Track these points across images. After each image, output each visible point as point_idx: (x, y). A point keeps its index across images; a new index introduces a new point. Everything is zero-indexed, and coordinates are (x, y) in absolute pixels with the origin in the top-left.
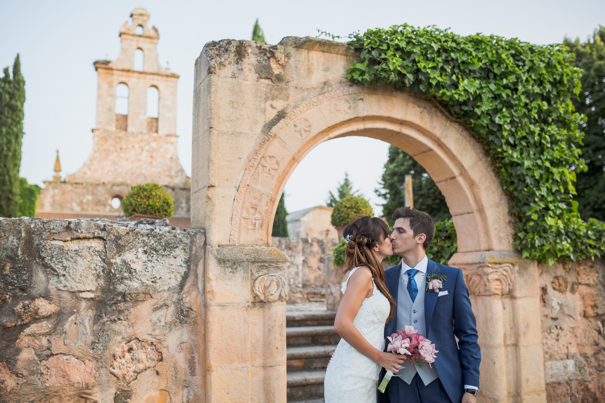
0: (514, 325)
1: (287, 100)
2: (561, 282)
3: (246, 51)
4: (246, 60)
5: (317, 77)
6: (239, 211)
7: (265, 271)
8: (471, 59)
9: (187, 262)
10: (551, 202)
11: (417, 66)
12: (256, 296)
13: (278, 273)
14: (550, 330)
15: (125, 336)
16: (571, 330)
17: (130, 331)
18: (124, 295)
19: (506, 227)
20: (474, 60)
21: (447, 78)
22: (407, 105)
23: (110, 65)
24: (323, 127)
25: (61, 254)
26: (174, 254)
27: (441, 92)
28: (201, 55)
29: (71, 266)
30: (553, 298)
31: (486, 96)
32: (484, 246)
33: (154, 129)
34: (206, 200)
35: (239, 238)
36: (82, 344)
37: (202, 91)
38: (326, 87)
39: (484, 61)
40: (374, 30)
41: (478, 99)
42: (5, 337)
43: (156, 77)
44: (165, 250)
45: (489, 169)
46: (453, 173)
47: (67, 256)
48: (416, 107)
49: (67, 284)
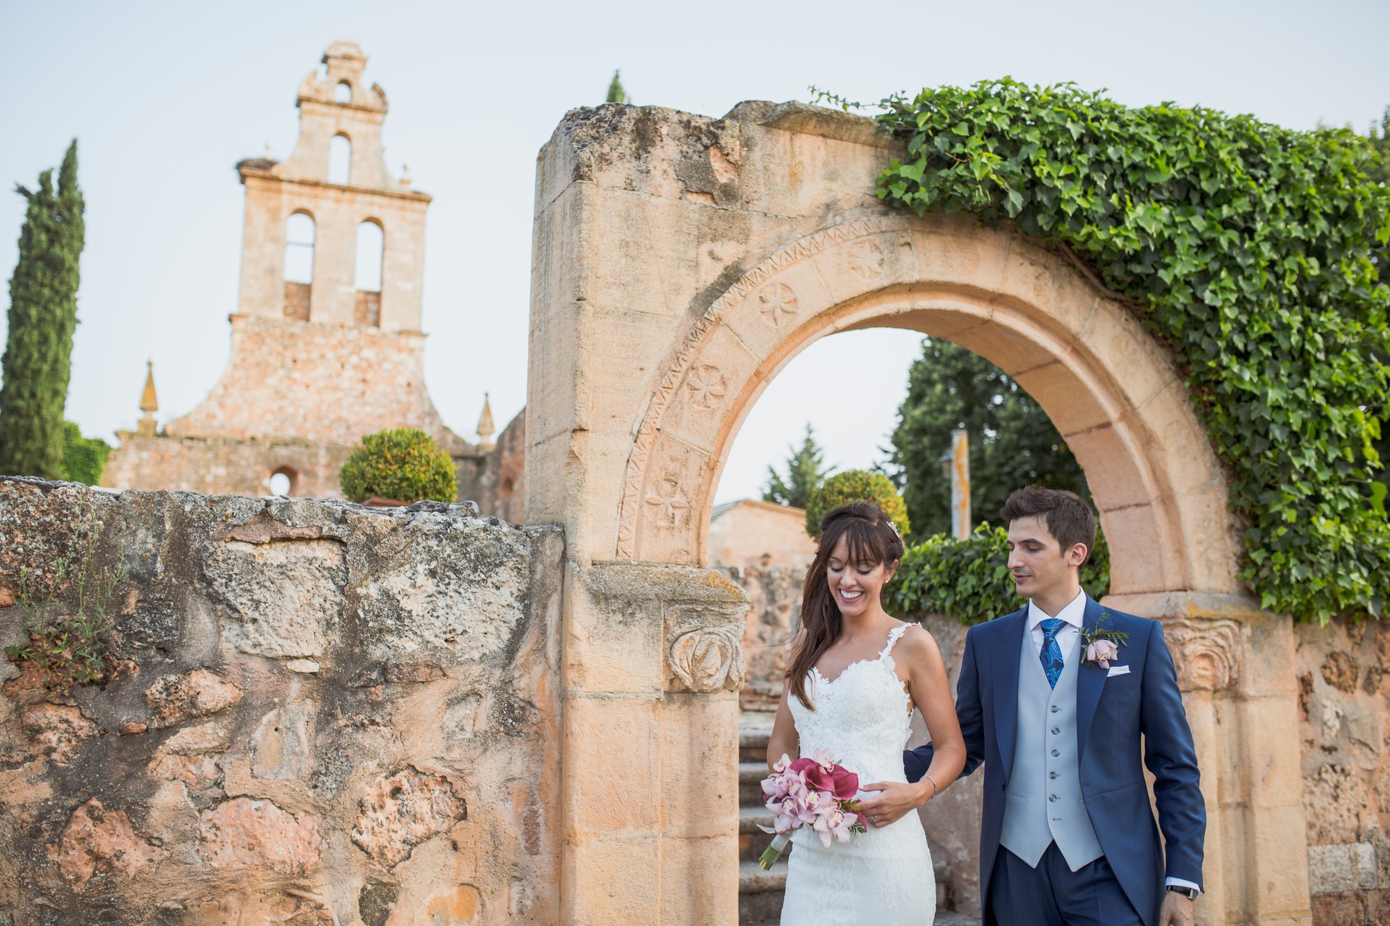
0: (1241, 759)
1: (746, 243)
2: (1344, 666)
3: (656, 130)
4: (656, 152)
5: (812, 193)
6: (639, 486)
7: (695, 623)
8: (1152, 160)
9: (524, 597)
10: (1325, 483)
11: (1033, 173)
12: (674, 678)
13: (726, 628)
14: (1320, 774)
15: (386, 761)
16: (1365, 776)
17: (396, 748)
18: (384, 669)
19: (1222, 538)
20: (1158, 162)
21: (1098, 201)
22: (1007, 260)
23: (275, 171)
24: (824, 305)
25: (248, 573)
26: (495, 579)
27: (1084, 231)
28: (555, 136)
29: (270, 600)
30: (1327, 703)
31: (1185, 243)
32: (1173, 580)
33: (371, 317)
34: (567, 460)
35: (637, 547)
36: (291, 776)
37: (558, 218)
38: (830, 215)
39: (1179, 166)
40: (938, 91)
41: (1167, 249)
42: (124, 754)
43: (377, 199)
44: (475, 570)
45: (1185, 408)
46: (1105, 414)
47: (261, 578)
48: (1027, 264)
49: (261, 639)
